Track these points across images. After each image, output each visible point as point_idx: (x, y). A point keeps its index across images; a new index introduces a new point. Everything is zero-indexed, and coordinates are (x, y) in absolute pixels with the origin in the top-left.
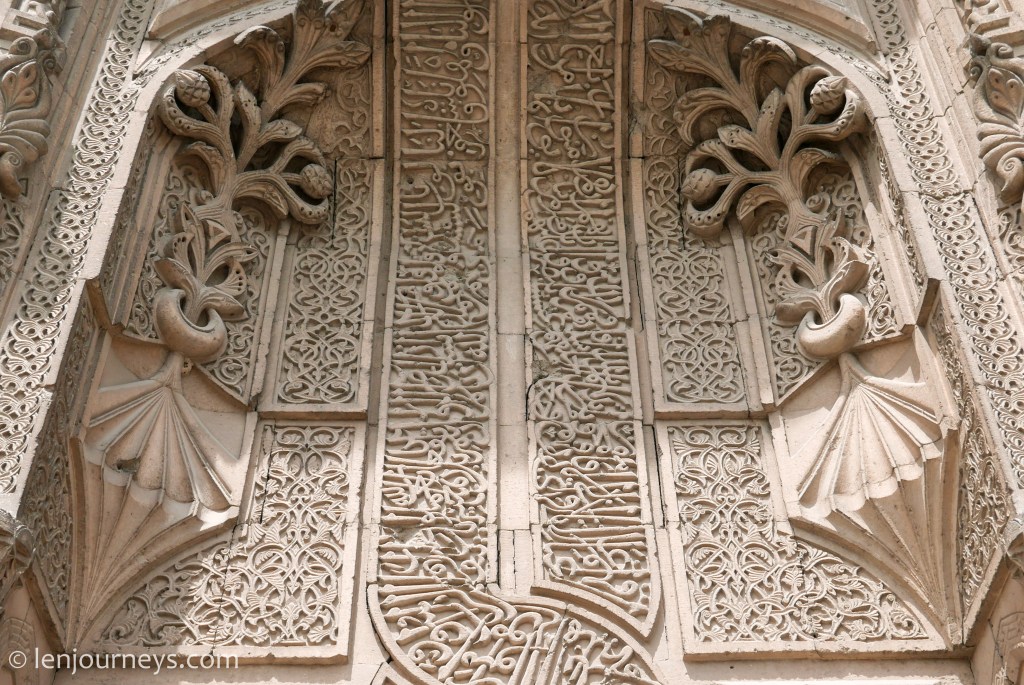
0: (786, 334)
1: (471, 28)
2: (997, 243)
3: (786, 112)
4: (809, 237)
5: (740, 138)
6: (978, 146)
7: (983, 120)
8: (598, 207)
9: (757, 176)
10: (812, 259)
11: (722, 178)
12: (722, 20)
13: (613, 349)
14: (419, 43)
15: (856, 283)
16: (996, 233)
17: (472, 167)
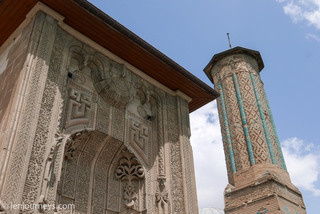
0: (123, 201)
1: (102, 138)
2: (154, 206)
3: (134, 169)
4: (131, 189)
5: (127, 169)
6: (156, 192)
7: (158, 189)
8: (105, 168)
9: (127, 175)
10: (130, 192)
11: (122, 172)
12: (133, 154)
13: (103, 195)
14: (95, 137)
15: (135, 199)
16: (154, 205)
17: (92, 156)
